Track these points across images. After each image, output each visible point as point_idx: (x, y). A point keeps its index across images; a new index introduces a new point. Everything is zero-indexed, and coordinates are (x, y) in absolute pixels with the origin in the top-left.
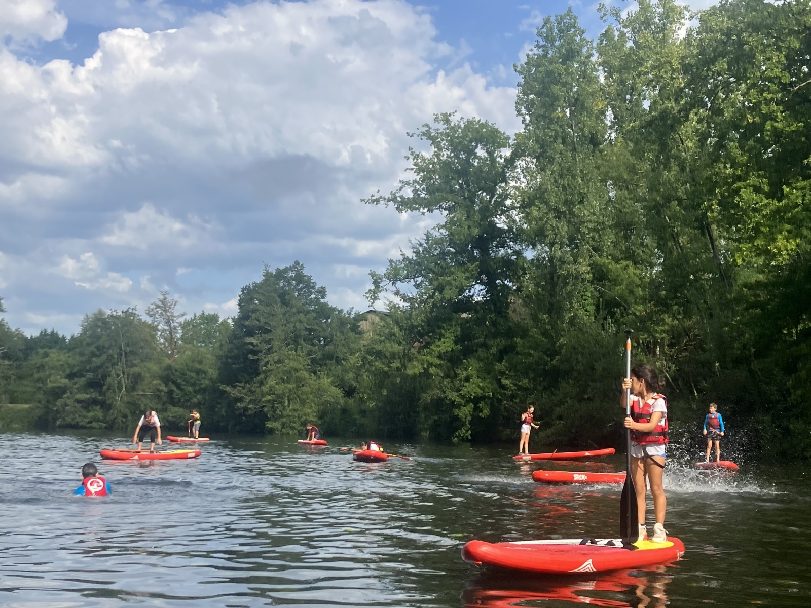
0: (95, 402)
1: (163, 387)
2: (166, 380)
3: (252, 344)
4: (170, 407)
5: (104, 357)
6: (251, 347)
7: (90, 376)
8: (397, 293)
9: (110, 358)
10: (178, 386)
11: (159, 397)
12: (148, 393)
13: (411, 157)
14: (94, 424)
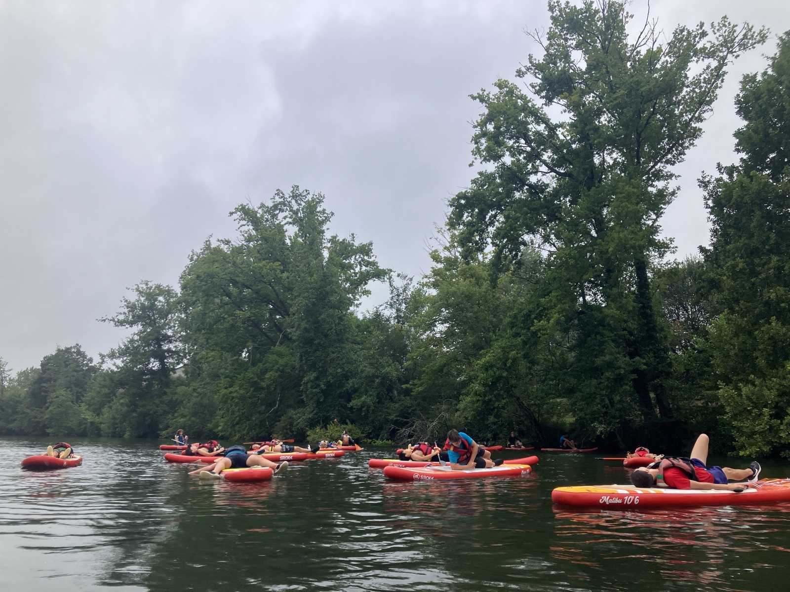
3: (44, 387)
6: (44, 388)
8: (114, 364)
13: (124, 301)
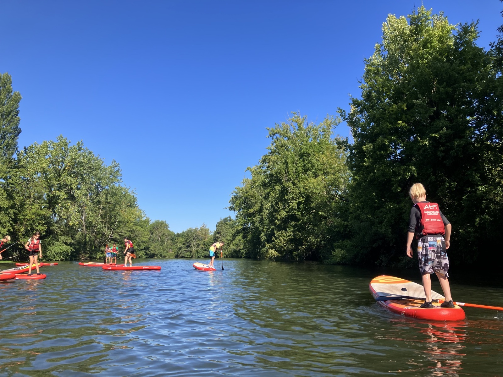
0: (188, 251)
1: (203, 246)
2: (204, 244)
4: (204, 251)
5: (190, 239)
7: (187, 244)
9: (191, 240)
10: (206, 246)
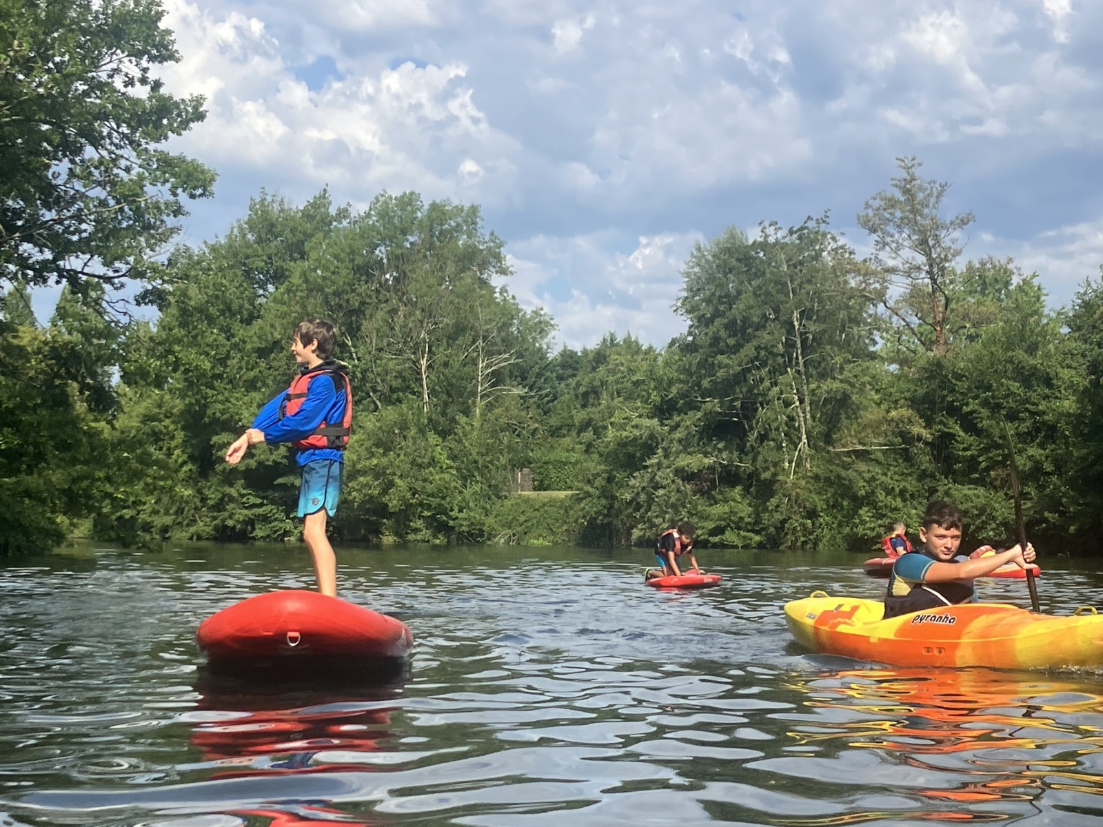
11: (907, 457)
12: (876, 446)
14: (730, 536)
